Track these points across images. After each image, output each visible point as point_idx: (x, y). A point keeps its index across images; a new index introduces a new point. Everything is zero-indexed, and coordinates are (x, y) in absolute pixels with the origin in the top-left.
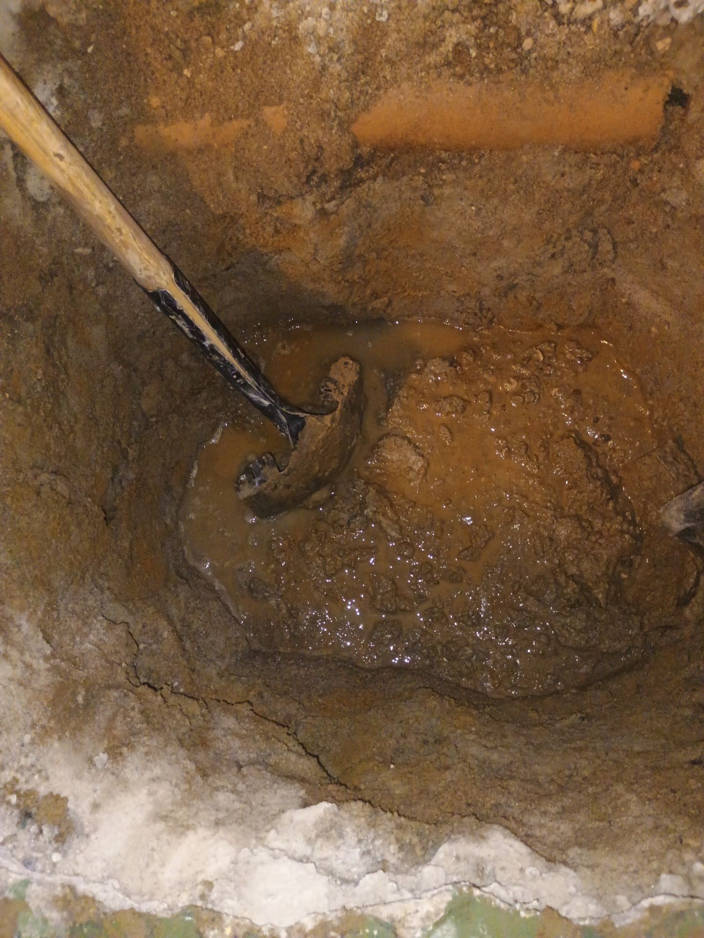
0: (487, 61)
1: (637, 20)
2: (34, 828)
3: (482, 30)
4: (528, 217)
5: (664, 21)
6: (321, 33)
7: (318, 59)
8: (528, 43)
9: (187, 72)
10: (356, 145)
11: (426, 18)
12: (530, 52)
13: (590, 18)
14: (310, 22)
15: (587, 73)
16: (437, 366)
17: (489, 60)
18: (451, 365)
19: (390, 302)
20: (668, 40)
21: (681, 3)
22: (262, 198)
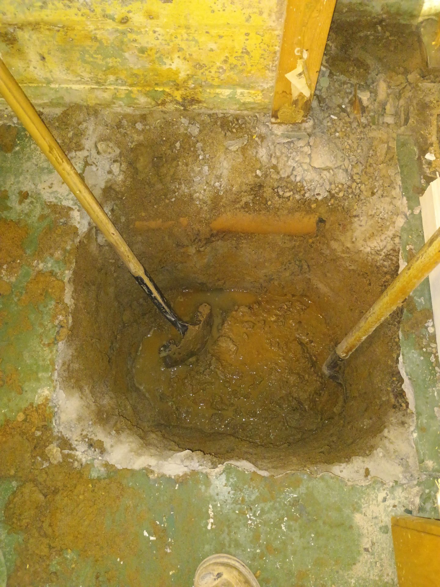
1: (305, 198)
2: (93, 449)
3: (254, 198)
4: (274, 255)
5: (313, 199)
6: (201, 198)
7: (199, 205)
8: (269, 203)
9: (155, 207)
10: (211, 230)
11: (235, 194)
12: (270, 205)
13: (289, 197)
14: (198, 194)
15: (289, 213)
16: (243, 309)
17: (257, 207)
18: (249, 309)
19: (225, 283)
20: (315, 205)
21: (318, 194)
22: (178, 245)
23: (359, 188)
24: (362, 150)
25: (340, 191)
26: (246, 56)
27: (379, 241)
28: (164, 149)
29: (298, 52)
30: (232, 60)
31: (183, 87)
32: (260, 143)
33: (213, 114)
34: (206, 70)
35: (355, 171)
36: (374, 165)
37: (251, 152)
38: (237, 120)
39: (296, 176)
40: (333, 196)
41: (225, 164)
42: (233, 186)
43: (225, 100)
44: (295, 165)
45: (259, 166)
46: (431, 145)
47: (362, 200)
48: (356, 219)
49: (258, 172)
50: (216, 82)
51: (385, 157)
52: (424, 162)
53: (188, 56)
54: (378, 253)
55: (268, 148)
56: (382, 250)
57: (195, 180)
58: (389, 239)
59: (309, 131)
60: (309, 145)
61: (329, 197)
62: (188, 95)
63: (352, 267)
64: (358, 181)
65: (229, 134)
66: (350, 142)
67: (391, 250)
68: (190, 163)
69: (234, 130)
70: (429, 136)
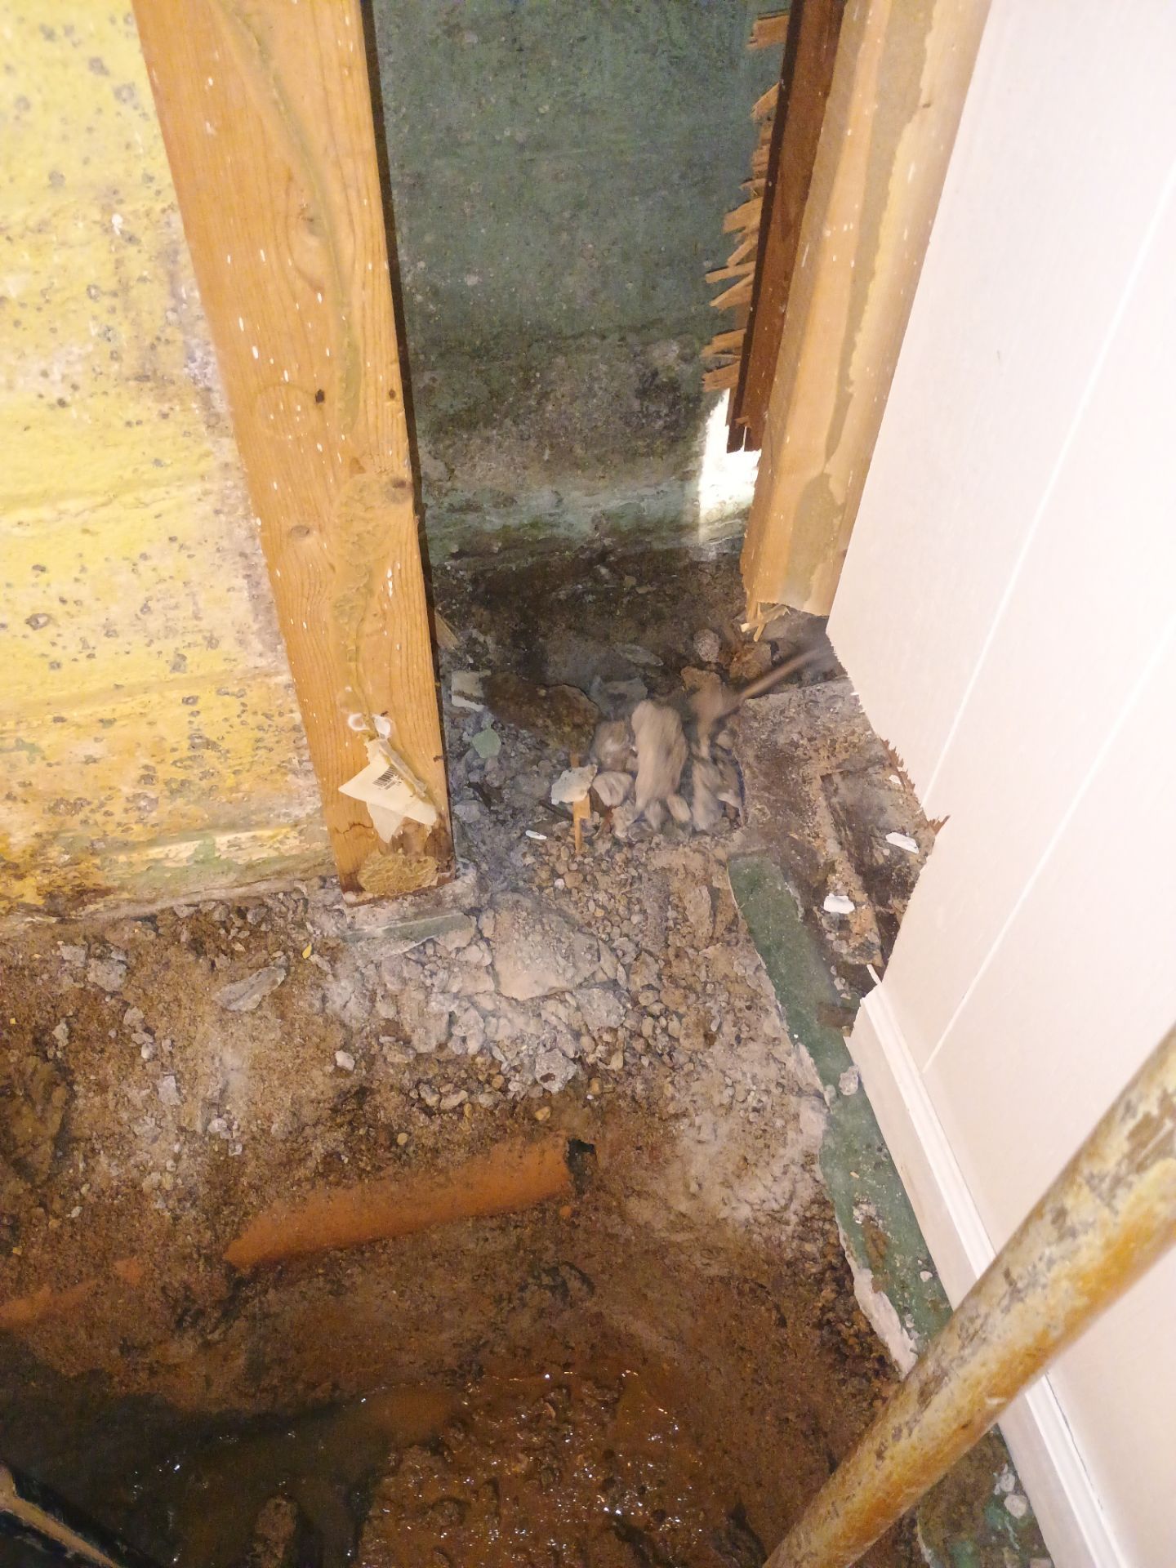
0: (362, 1165)
1: (510, 1096)
3: (350, 1134)
4: (463, 1284)
5: (536, 1093)
6: (168, 1186)
7: (167, 1214)
8: (402, 1138)
9: (16, 1251)
10: (232, 1269)
11: (285, 1141)
12: (407, 1145)
13: (461, 1105)
14: (155, 1177)
15: (472, 1152)
17: (365, 1162)
19: (335, 1386)
20: (546, 1110)
21: (548, 1078)
22: (125, 1349)
23: (665, 1030)
24: (643, 912)
25: (610, 1053)
26: (208, 754)
27: (769, 1182)
28: (13, 1060)
29: (358, 722)
30: (165, 772)
31: (35, 867)
32: (326, 967)
33: (163, 911)
34: (92, 811)
35: (638, 981)
36: (691, 951)
37: (305, 1002)
38: (242, 913)
39: (464, 1040)
40: (592, 1071)
41: (230, 1058)
42: (269, 1118)
43: (186, 870)
44: (453, 1008)
45: (339, 1037)
46: (831, 867)
47: (681, 1067)
48: (683, 1124)
49: (342, 1058)
50: (138, 833)
51: (714, 922)
52: (824, 922)
53: (18, 790)
54: (776, 1218)
55: (357, 975)
56: (786, 1208)
57: (137, 1129)
58: (794, 1169)
59: (469, 901)
60: (482, 938)
61: (583, 1077)
62: (60, 882)
63: (714, 1271)
64: (656, 1009)
65: (222, 961)
66: (601, 897)
67: (813, 1202)
68: (113, 1080)
69: (239, 947)
70: (816, 843)
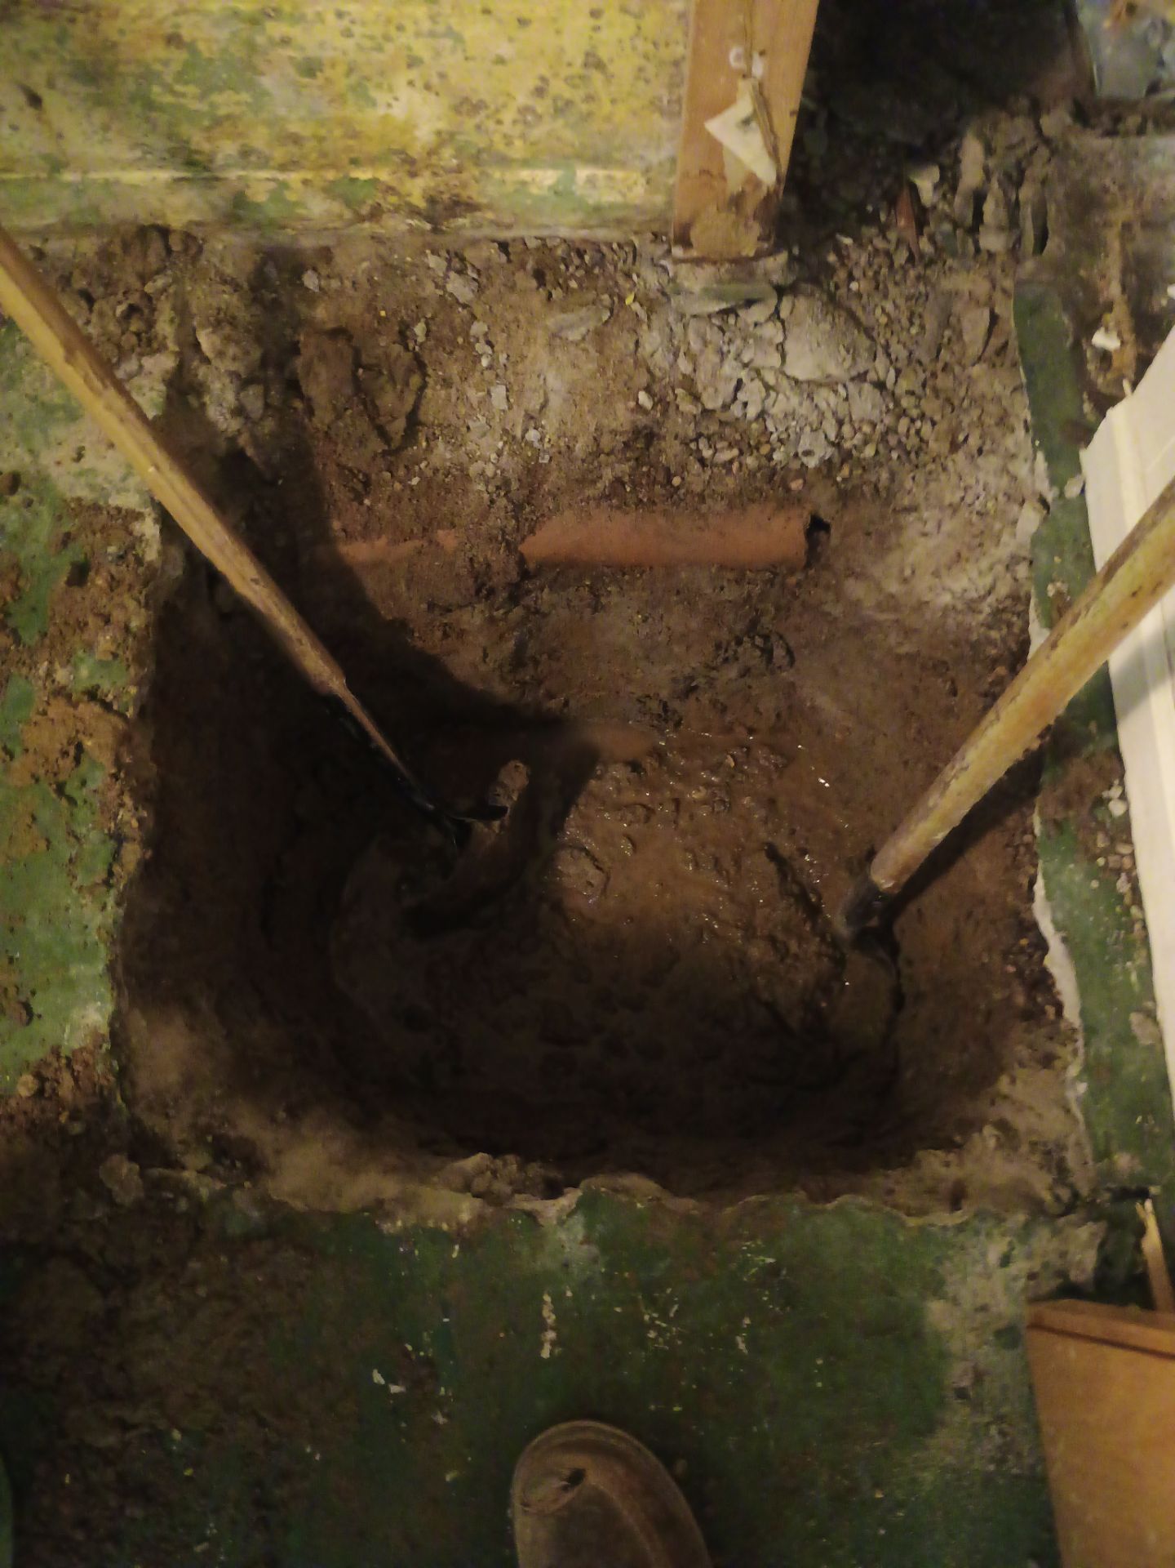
0: (641, 496)
1: (773, 463)
2: (227, 1162)
3: (633, 469)
4: (694, 624)
5: (795, 465)
6: (489, 474)
7: (486, 496)
8: (676, 481)
9: (367, 502)
10: (522, 562)
11: (583, 461)
12: (679, 487)
13: (731, 462)
14: (480, 464)
15: (731, 506)
16: (619, 772)
17: (643, 495)
18: (634, 770)
19: (566, 703)
20: (801, 481)
21: (808, 453)
22: (431, 606)
23: (918, 432)
24: (922, 327)
25: (866, 443)
26: (597, 77)
27: (974, 574)
28: (382, 344)
29: (738, 57)
30: (558, 87)
31: (427, 167)
32: (643, 315)
33: (514, 240)
34: (488, 117)
35: (904, 385)
36: (957, 369)
37: (622, 343)
38: (580, 254)
39: (745, 404)
40: (846, 457)
41: (553, 381)
42: (575, 438)
43: (543, 199)
44: (743, 374)
45: (643, 379)
46: (1109, 307)
47: (925, 466)
48: (912, 517)
49: (643, 398)
50: (518, 150)
51: (987, 343)
52: (1089, 354)
53: (435, 81)
54: (972, 606)
55: (667, 330)
56: (983, 598)
57: (471, 424)
58: (1000, 568)
59: (777, 278)
60: (779, 318)
61: (836, 460)
62: (442, 188)
63: (905, 649)
64: (914, 413)
65: (557, 294)
66: (889, 307)
67: (1007, 597)
68: (456, 379)
69: (573, 284)
70: (1100, 284)
